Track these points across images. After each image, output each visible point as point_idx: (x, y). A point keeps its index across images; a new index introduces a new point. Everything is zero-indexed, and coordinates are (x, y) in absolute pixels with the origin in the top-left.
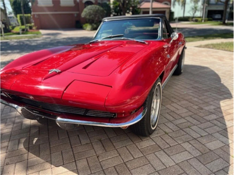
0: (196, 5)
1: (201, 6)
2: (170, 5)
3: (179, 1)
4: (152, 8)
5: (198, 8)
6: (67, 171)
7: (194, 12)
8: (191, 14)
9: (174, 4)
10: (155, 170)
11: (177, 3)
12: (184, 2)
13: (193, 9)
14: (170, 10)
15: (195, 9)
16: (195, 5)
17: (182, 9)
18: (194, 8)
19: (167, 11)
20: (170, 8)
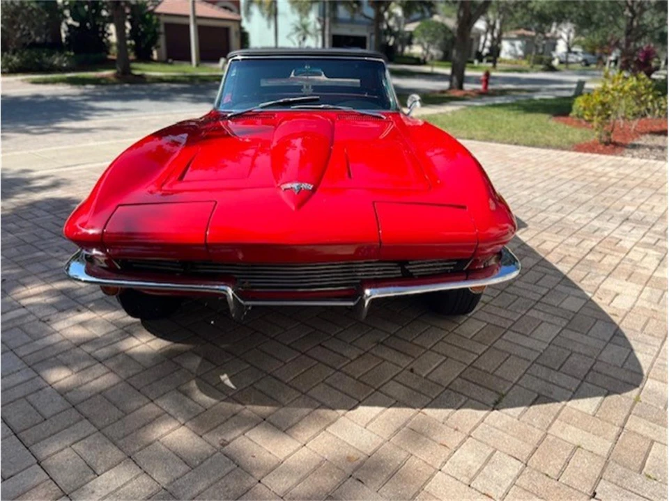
0: (305, 20)
1: (315, 23)
2: (239, 13)
3: (260, 4)
4: (197, 18)
5: (311, 28)
6: (383, 411)
7: (301, 38)
8: (294, 44)
9: (248, 13)
10: (529, 361)
11: (255, 10)
12: (273, 8)
13: (297, 29)
14: (241, 28)
15: (303, 30)
16: (301, 18)
17: (269, 26)
18: (299, 26)
19: (234, 29)
20: (239, 21)
